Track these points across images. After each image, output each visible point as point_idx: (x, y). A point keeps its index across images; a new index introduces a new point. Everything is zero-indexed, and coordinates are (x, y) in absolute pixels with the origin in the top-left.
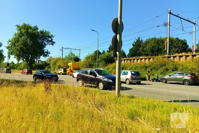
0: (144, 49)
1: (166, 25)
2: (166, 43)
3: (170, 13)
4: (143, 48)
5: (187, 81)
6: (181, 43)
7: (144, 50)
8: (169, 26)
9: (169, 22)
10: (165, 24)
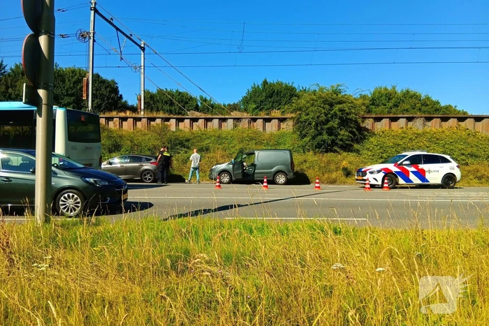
0: (10, 90)
1: (85, 38)
2: (85, 83)
3: (96, 11)
4: (7, 88)
5: (148, 173)
6: (106, 88)
7: (10, 94)
8: (91, 41)
9: (91, 31)
10: (83, 35)
